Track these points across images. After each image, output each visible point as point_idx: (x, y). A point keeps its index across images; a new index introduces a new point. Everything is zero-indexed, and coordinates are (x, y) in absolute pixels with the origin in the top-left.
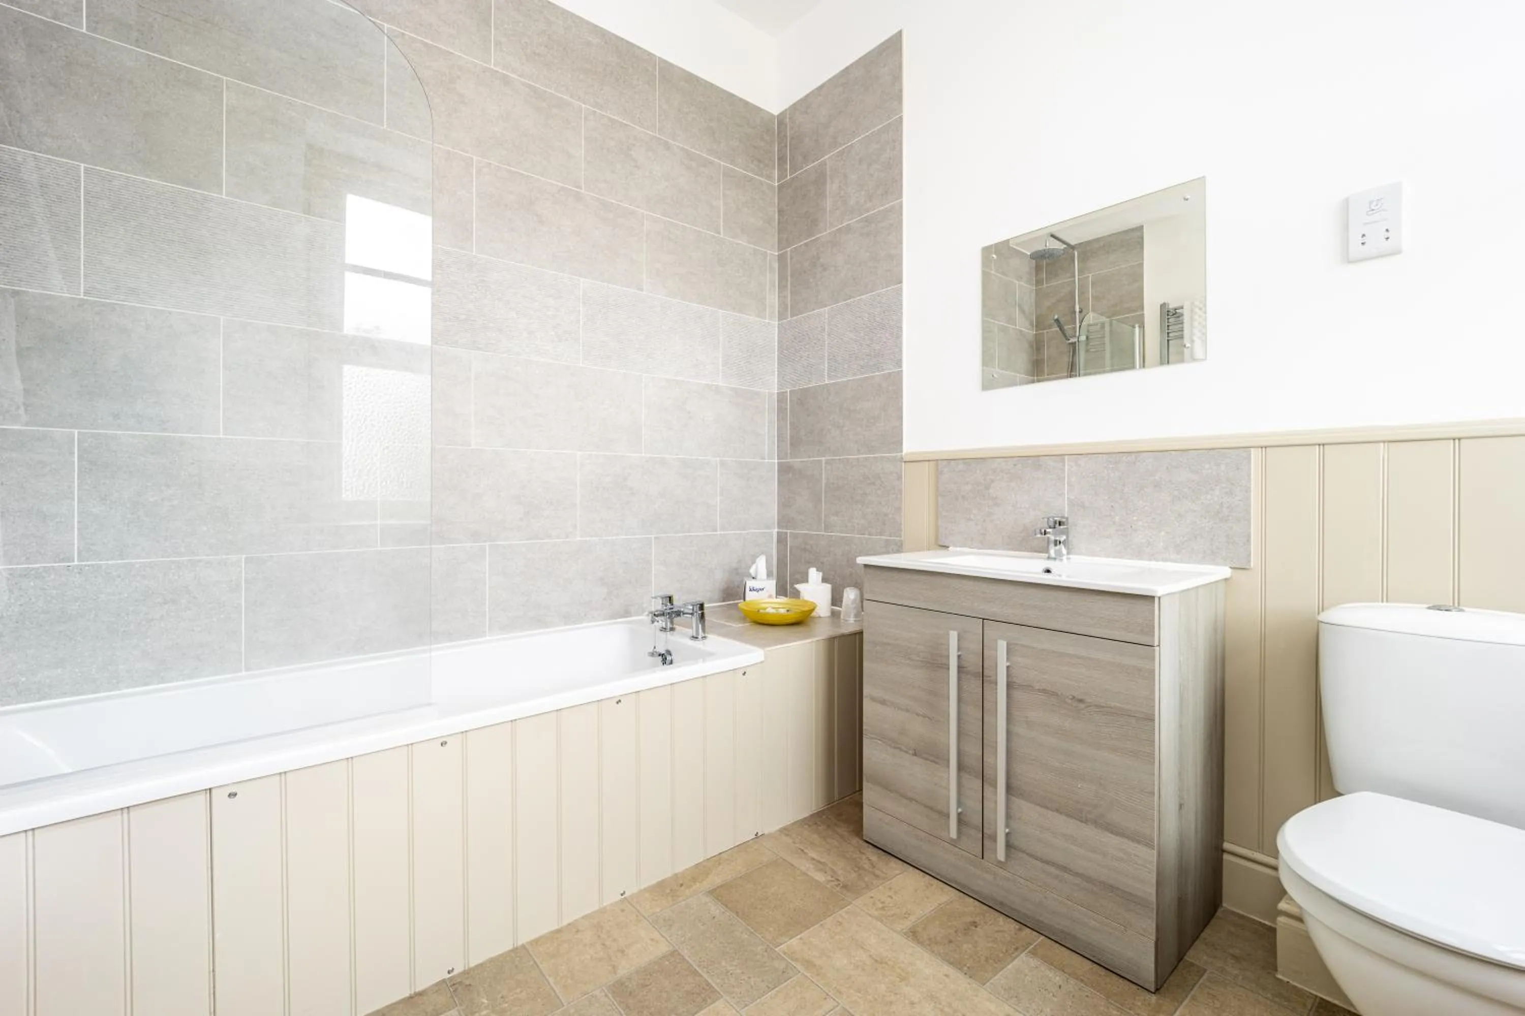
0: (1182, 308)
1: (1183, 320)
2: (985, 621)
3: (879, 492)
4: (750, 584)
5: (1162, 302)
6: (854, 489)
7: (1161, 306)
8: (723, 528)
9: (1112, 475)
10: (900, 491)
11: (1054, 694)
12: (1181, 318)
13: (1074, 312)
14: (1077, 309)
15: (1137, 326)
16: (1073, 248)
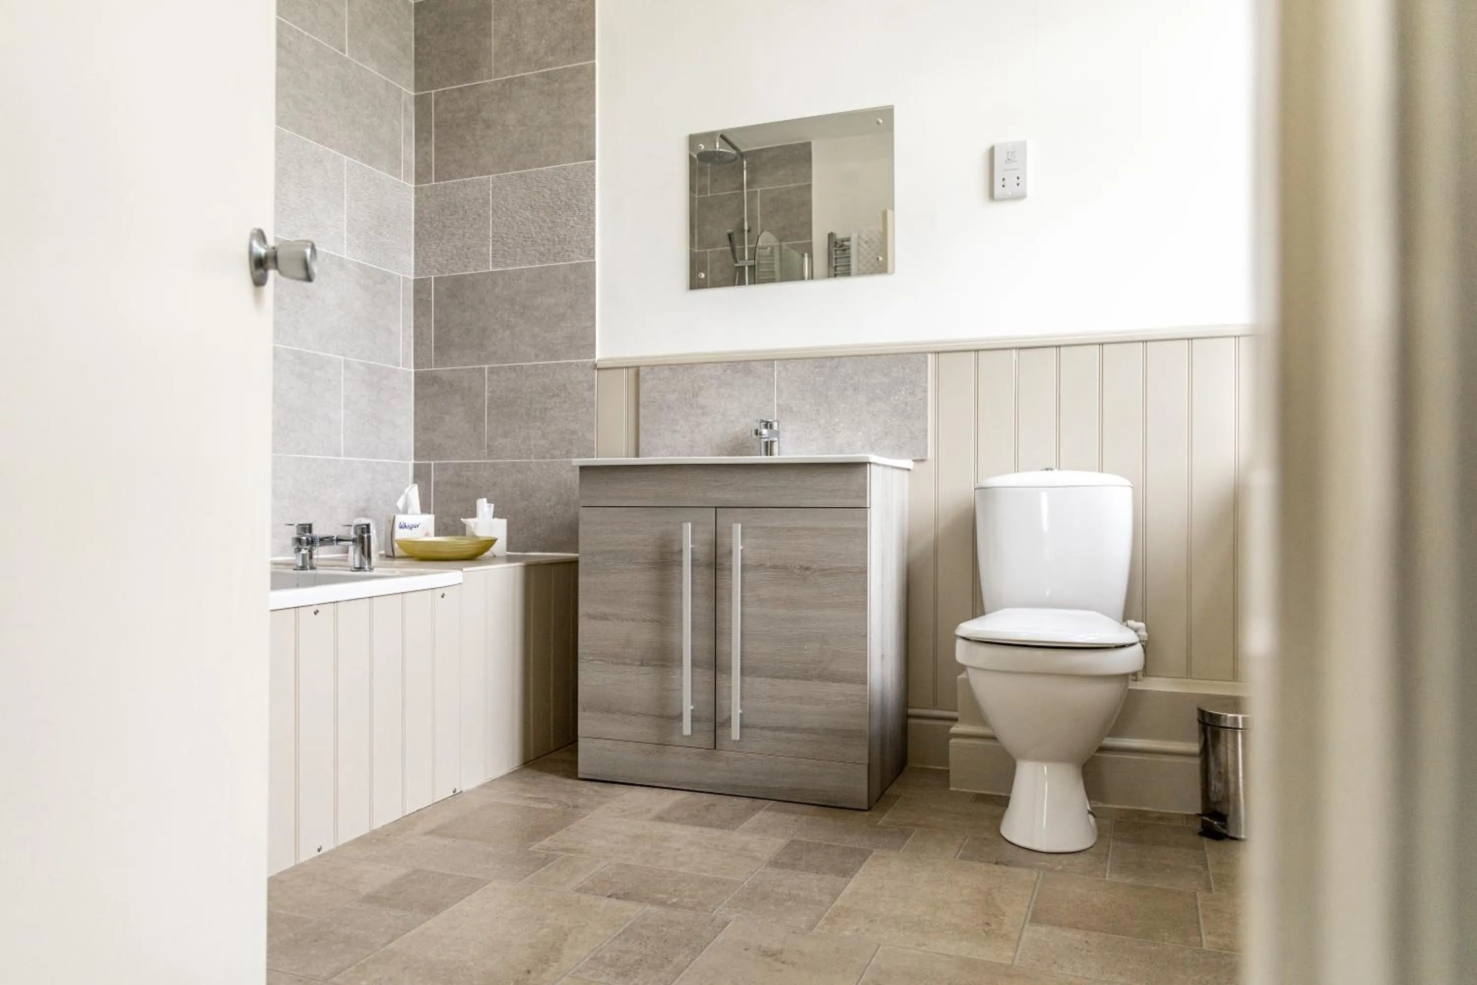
0: (848, 240)
1: (849, 253)
2: (718, 509)
3: (566, 406)
4: (400, 519)
5: (829, 232)
6: (531, 403)
7: (829, 235)
8: (348, 453)
9: (817, 379)
10: (592, 404)
11: (785, 568)
12: (847, 251)
13: (744, 231)
14: (746, 228)
15: (806, 255)
16: (742, 155)
